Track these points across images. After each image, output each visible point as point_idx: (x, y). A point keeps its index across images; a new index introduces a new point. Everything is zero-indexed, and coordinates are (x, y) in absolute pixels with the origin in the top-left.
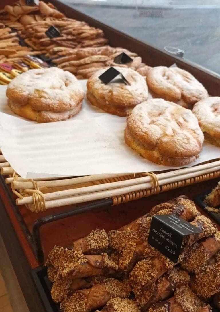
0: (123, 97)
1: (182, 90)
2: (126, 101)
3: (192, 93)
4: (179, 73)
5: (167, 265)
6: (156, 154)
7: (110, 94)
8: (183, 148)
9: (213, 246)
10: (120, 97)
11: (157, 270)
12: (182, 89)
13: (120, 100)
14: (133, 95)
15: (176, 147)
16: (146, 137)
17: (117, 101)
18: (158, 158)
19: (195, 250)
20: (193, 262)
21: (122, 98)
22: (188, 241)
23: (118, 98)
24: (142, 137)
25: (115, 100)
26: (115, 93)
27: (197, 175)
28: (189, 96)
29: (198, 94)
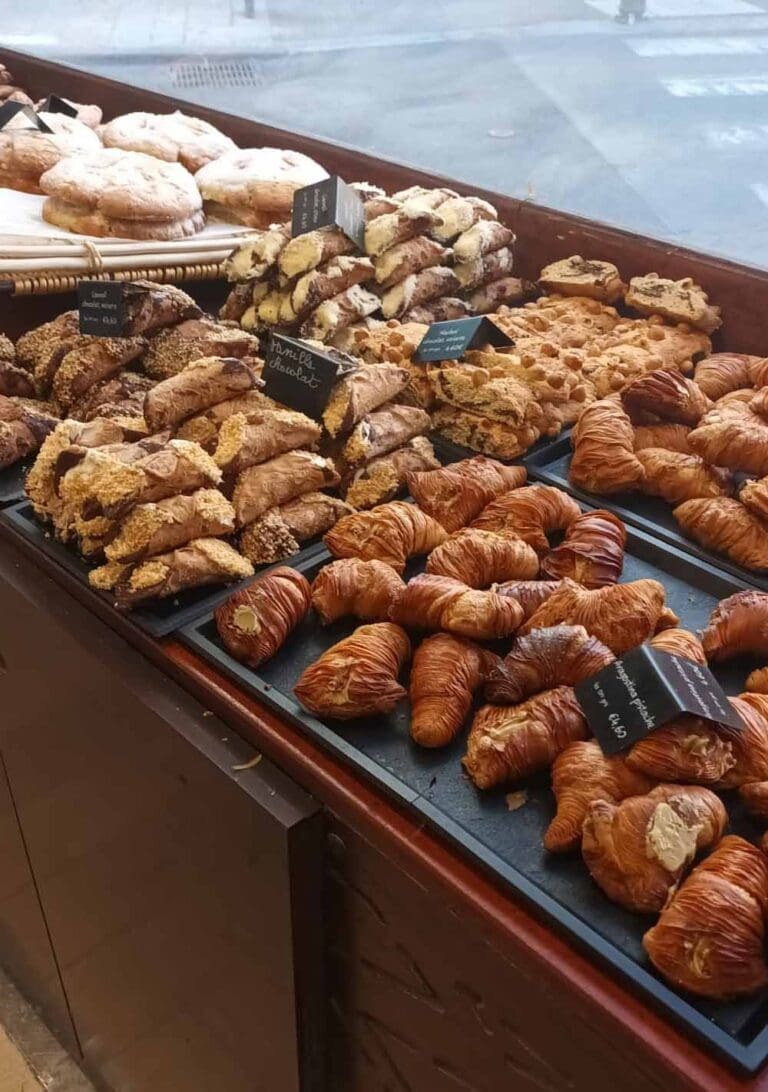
0: (37, 152)
1: (181, 147)
2: (44, 159)
3: (200, 150)
4: (183, 123)
5: (110, 348)
6: (97, 220)
7: (9, 150)
8: (142, 198)
9: (196, 330)
10: (30, 152)
11: (94, 356)
12: (179, 145)
13: (33, 158)
14: (59, 149)
15: (129, 198)
16: (72, 188)
17: (25, 161)
18: (102, 227)
19: (164, 337)
20: (162, 356)
21: (34, 154)
22: (141, 310)
23: (27, 154)
24: (66, 191)
25: (20, 158)
26: (18, 145)
27: (188, 261)
28: (194, 156)
29: (214, 151)
